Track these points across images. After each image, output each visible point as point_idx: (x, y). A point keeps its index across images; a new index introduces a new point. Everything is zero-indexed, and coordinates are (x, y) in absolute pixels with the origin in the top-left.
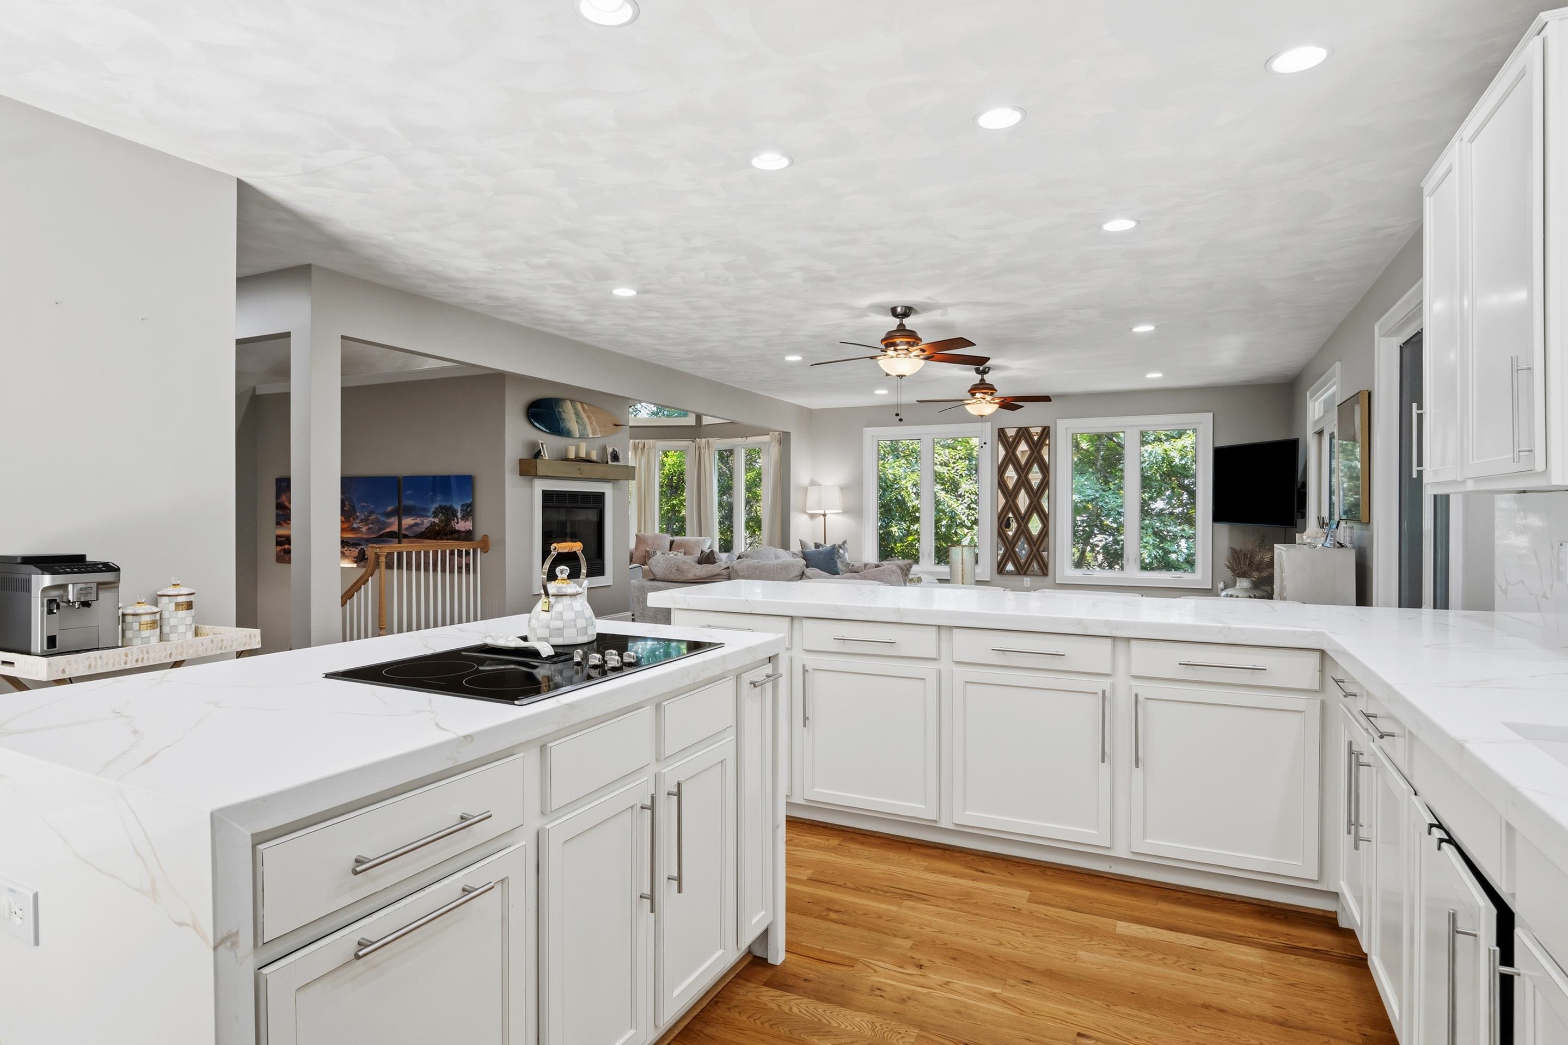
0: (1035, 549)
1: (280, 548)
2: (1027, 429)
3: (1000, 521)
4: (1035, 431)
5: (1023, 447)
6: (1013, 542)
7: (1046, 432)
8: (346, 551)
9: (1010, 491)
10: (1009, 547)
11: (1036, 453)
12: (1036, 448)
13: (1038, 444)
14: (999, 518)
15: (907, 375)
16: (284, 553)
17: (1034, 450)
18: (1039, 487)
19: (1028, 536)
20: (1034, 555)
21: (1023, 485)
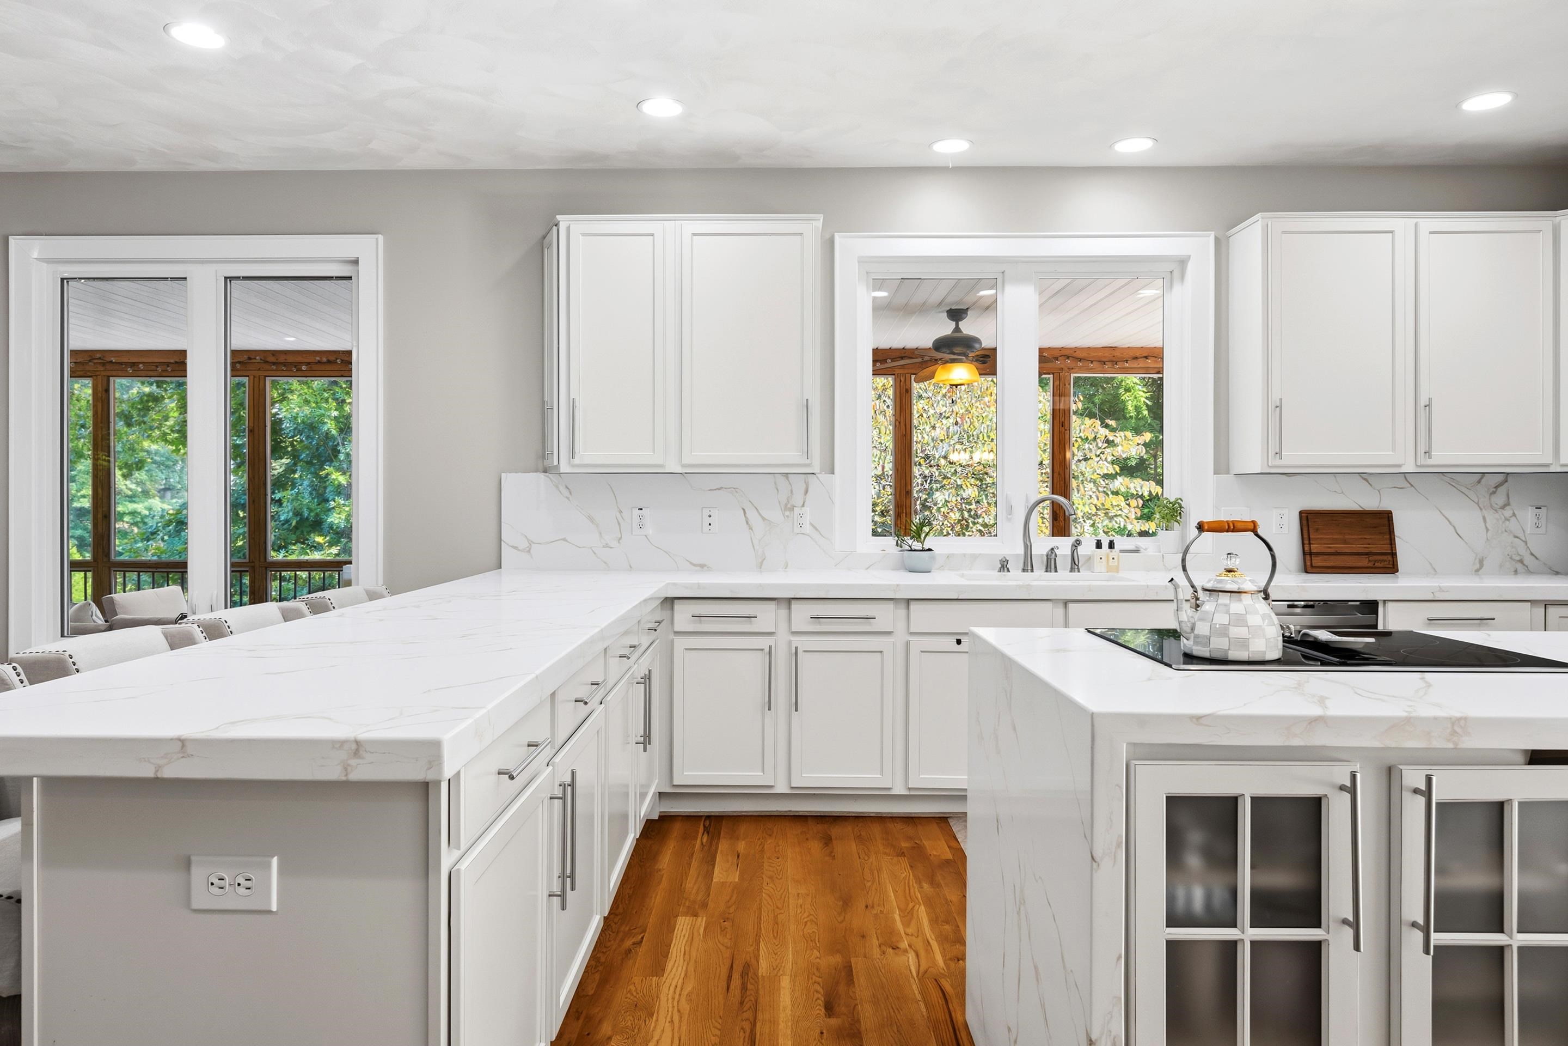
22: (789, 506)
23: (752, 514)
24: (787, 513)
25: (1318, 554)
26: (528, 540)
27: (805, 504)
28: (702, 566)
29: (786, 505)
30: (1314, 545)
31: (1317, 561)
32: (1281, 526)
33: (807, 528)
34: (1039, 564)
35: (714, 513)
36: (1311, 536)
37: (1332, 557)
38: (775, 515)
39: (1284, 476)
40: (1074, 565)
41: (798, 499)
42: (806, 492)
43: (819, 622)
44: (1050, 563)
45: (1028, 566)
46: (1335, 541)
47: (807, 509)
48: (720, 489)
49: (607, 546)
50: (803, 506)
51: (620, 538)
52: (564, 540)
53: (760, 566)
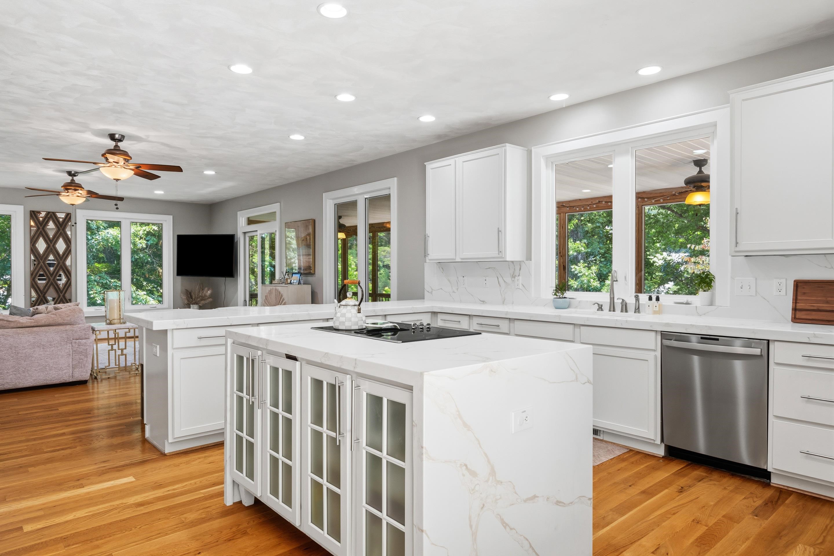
0: (61, 295)
2: (54, 213)
3: (33, 276)
4: (61, 216)
5: (51, 225)
6: (45, 291)
7: (68, 217)
9: (42, 256)
10: (40, 294)
11: (61, 231)
12: (61, 227)
13: (63, 224)
14: (32, 275)
15: (122, 179)
17: (60, 228)
18: (64, 253)
19: (56, 287)
20: (61, 299)
21: (51, 251)
22: (514, 276)
23: (500, 279)
24: (513, 279)
25: (801, 310)
26: (432, 289)
27: (520, 274)
28: (483, 301)
29: (513, 275)
30: (799, 304)
31: (799, 315)
32: (780, 290)
33: (521, 286)
34: (618, 307)
35: (487, 279)
36: (799, 298)
37: (814, 313)
38: (509, 280)
39: (783, 257)
40: (637, 310)
41: (517, 273)
42: (520, 269)
43: (482, 326)
44: (625, 308)
45: (612, 308)
46: (818, 302)
47: (520, 277)
48: (489, 268)
49: (454, 292)
50: (519, 276)
51: (458, 289)
52: (441, 289)
53: (503, 303)
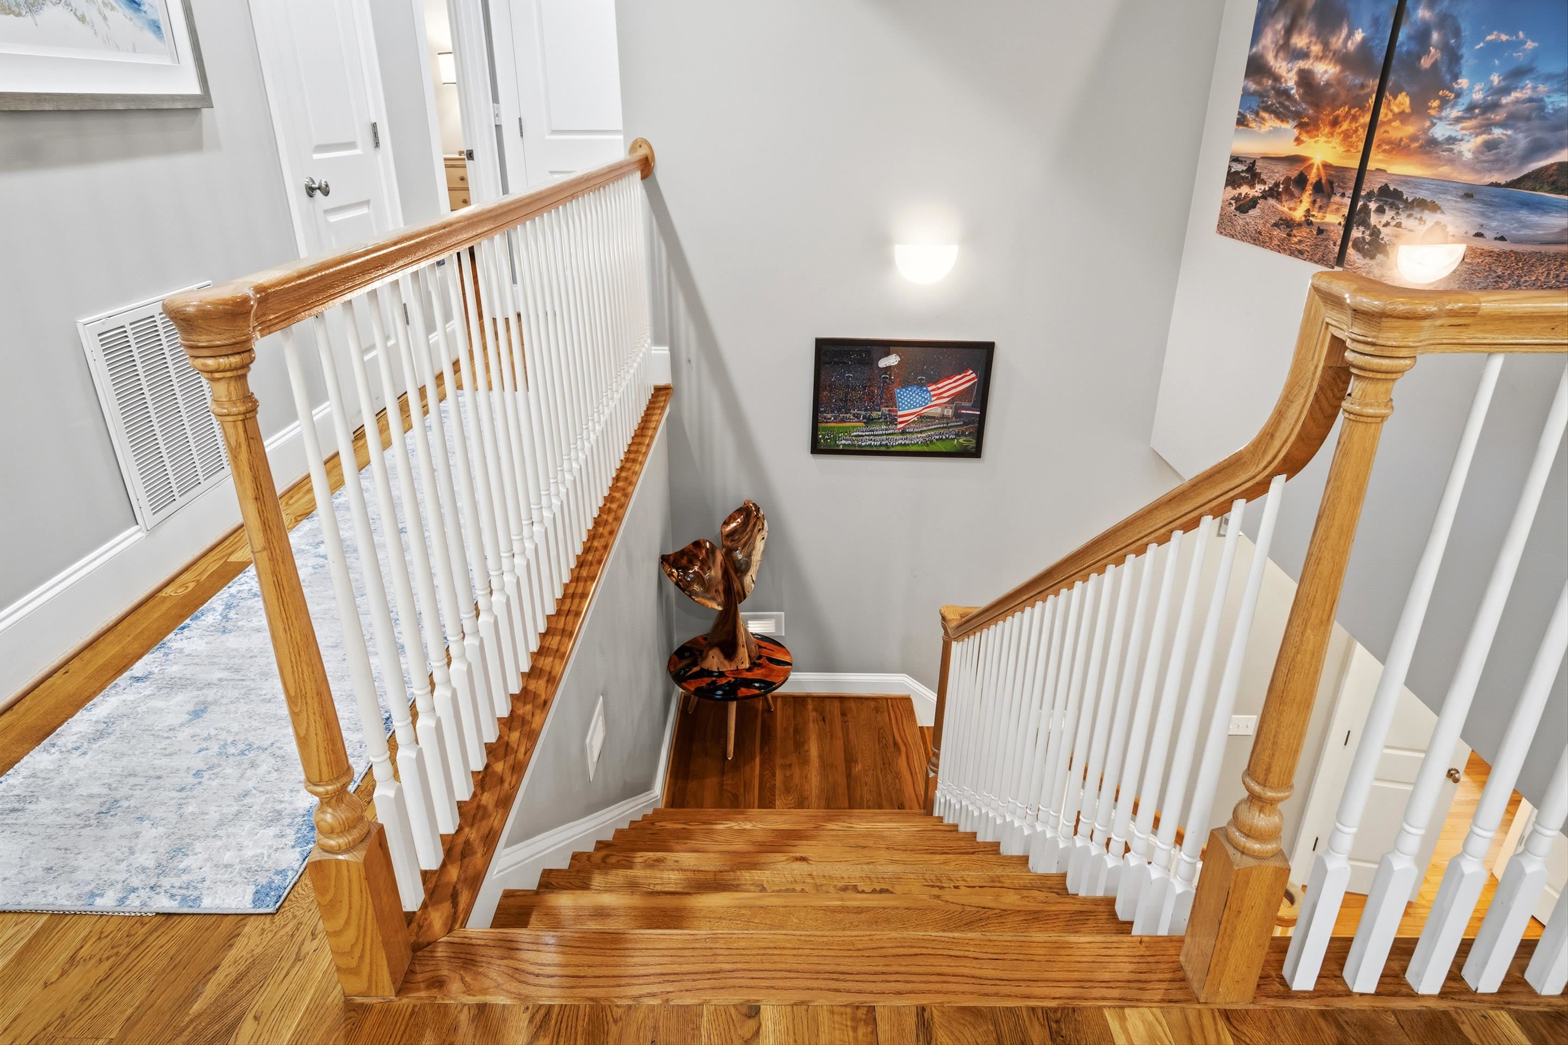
1: (1231, 193)
8: (1387, 224)
16: (1236, 209)
